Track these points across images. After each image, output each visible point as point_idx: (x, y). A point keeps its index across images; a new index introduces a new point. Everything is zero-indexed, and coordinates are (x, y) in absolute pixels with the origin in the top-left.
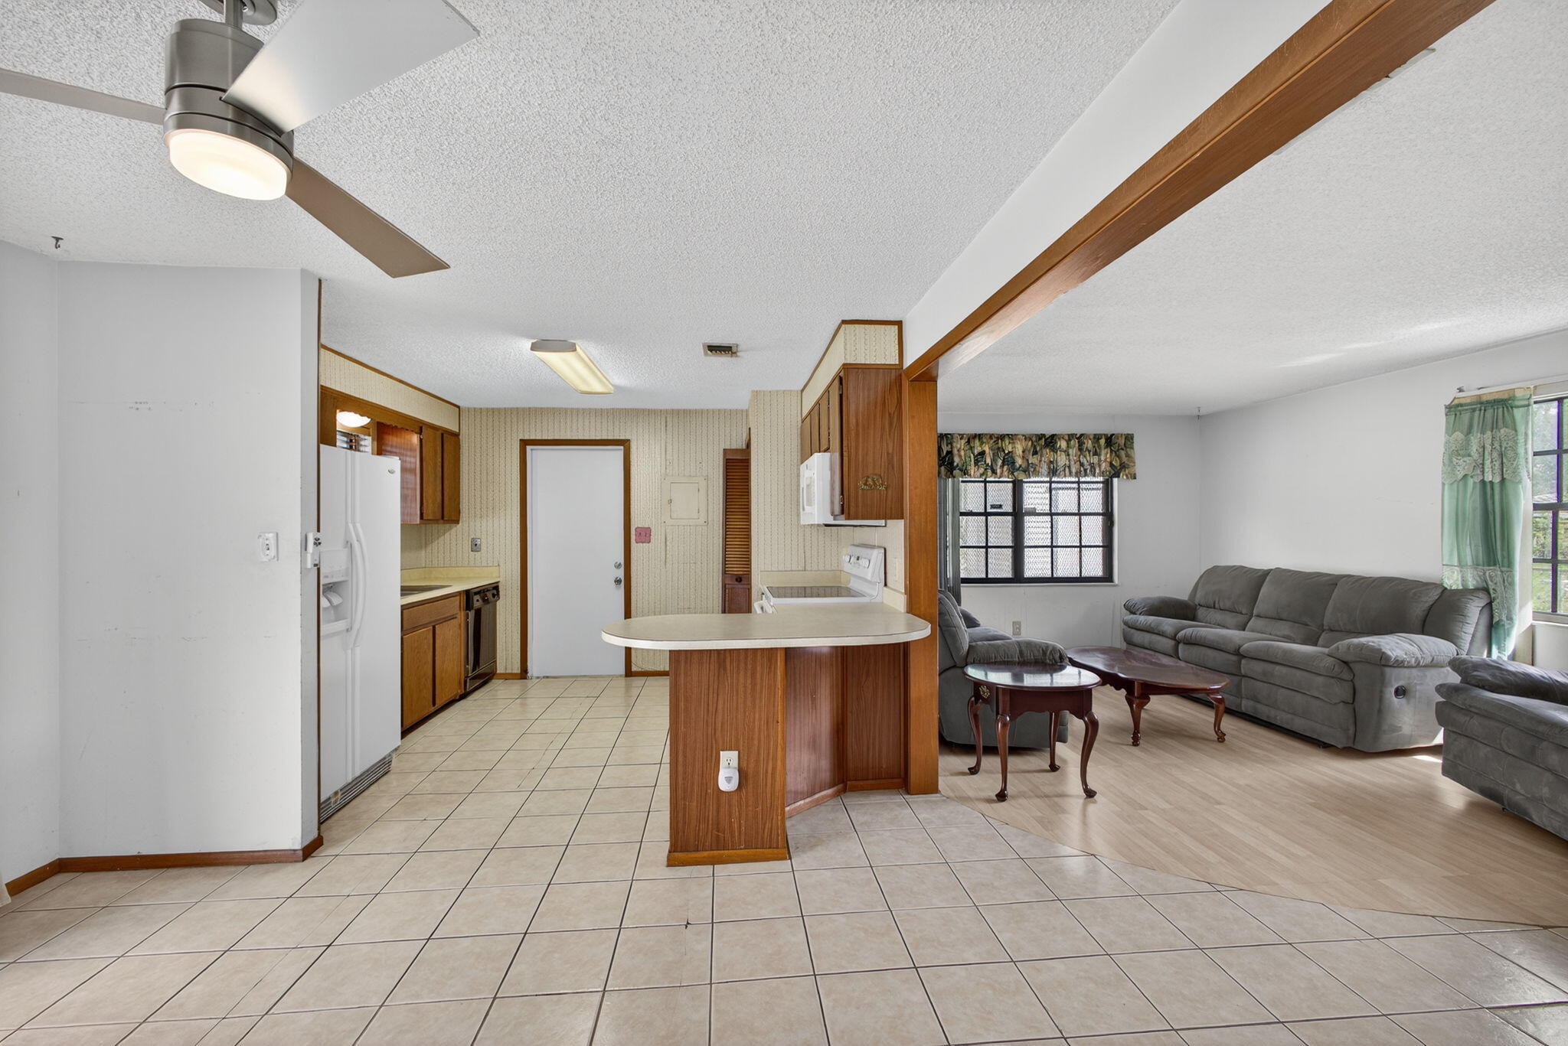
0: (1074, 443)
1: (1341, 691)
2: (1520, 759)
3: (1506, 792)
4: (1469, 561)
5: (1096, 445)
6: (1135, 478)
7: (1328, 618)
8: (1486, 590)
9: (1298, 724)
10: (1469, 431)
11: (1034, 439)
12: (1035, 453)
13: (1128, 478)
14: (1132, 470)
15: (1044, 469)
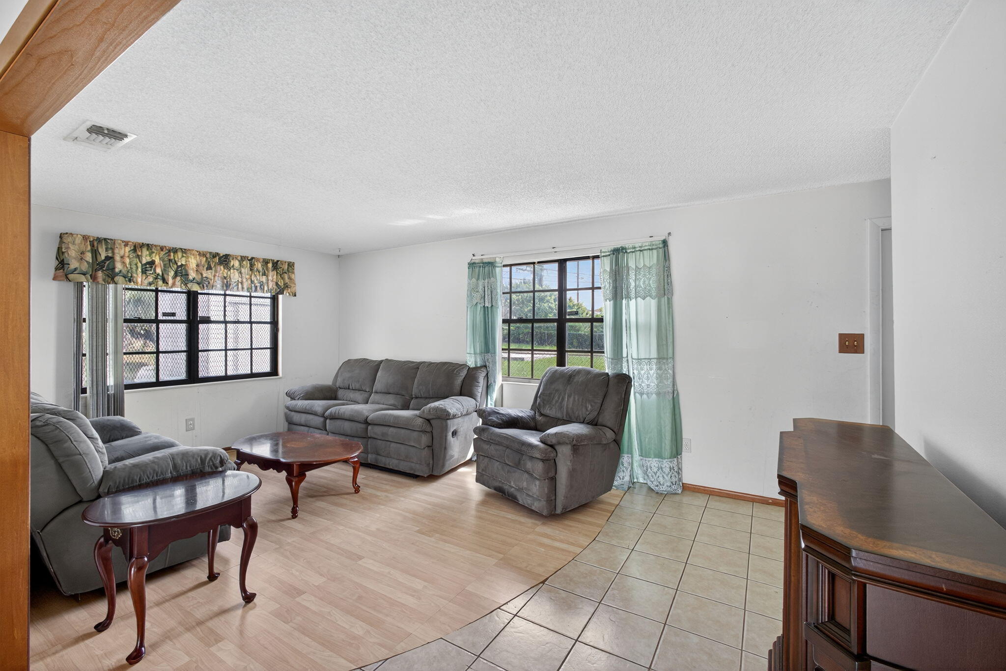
0: (246, 263)
1: (425, 439)
2: (513, 467)
3: (506, 487)
4: (478, 351)
5: (265, 268)
6: (295, 296)
7: (415, 391)
8: (485, 366)
9: (403, 467)
10: (478, 279)
11: (208, 255)
12: (209, 268)
13: (289, 294)
14: (293, 290)
15: (218, 283)
